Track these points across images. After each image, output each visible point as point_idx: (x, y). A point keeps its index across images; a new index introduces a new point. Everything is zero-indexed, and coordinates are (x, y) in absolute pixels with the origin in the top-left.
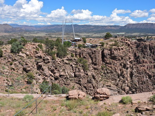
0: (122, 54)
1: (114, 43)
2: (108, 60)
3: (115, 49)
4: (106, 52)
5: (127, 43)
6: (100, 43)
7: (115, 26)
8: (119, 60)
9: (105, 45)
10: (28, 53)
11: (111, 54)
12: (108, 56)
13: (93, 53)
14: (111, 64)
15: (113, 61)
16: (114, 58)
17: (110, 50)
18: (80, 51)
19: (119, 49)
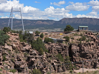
0: (92, 51)
1: (80, 37)
2: (78, 59)
3: (85, 45)
4: (74, 48)
5: (92, 38)
6: (64, 38)
7: (48, 21)
8: (90, 58)
9: (70, 40)
10: (14, 45)
11: (81, 50)
12: (77, 54)
13: (63, 50)
14: (81, 63)
15: (84, 59)
16: (84, 56)
17: (79, 46)
18: (49, 46)
19: (89, 44)
